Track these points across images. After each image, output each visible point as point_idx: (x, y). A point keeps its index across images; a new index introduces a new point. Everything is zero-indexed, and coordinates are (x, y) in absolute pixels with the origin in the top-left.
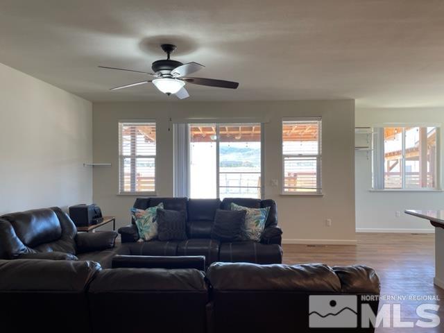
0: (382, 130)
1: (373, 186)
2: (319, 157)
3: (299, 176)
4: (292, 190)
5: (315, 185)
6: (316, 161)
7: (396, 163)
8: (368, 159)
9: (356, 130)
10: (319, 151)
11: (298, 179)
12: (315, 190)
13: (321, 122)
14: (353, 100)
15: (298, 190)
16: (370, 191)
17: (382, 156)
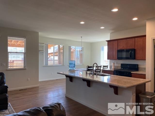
0: (47, 45)
1: (44, 65)
2: (24, 53)
3: (15, 61)
4: (12, 67)
5: (23, 65)
6: (23, 55)
7: (50, 57)
8: (43, 55)
9: (39, 44)
10: (25, 51)
11: (14, 63)
12: (23, 67)
13: (25, 39)
14: (38, 33)
15: (14, 67)
16: (43, 66)
17: (47, 54)
